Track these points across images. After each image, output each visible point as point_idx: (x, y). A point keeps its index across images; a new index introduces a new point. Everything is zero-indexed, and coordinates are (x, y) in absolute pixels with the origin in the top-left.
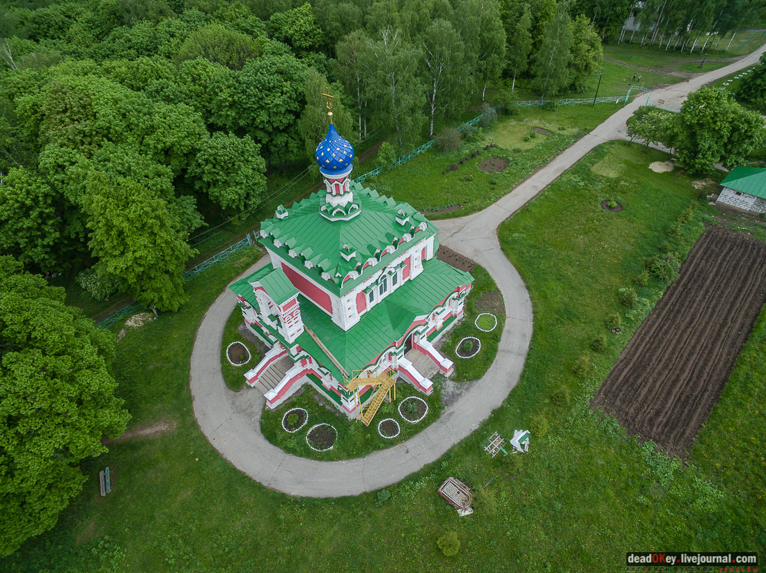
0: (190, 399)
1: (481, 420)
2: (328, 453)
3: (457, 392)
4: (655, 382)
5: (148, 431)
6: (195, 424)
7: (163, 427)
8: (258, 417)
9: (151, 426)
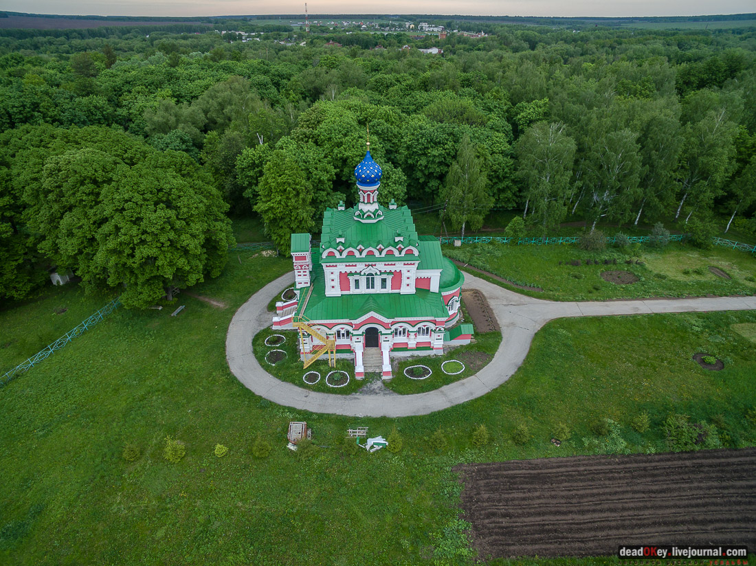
0: (246, 301)
1: (369, 415)
2: (269, 366)
3: (378, 391)
4: (539, 498)
5: (215, 303)
6: (233, 313)
7: (221, 305)
8: (262, 328)
9: (218, 302)
